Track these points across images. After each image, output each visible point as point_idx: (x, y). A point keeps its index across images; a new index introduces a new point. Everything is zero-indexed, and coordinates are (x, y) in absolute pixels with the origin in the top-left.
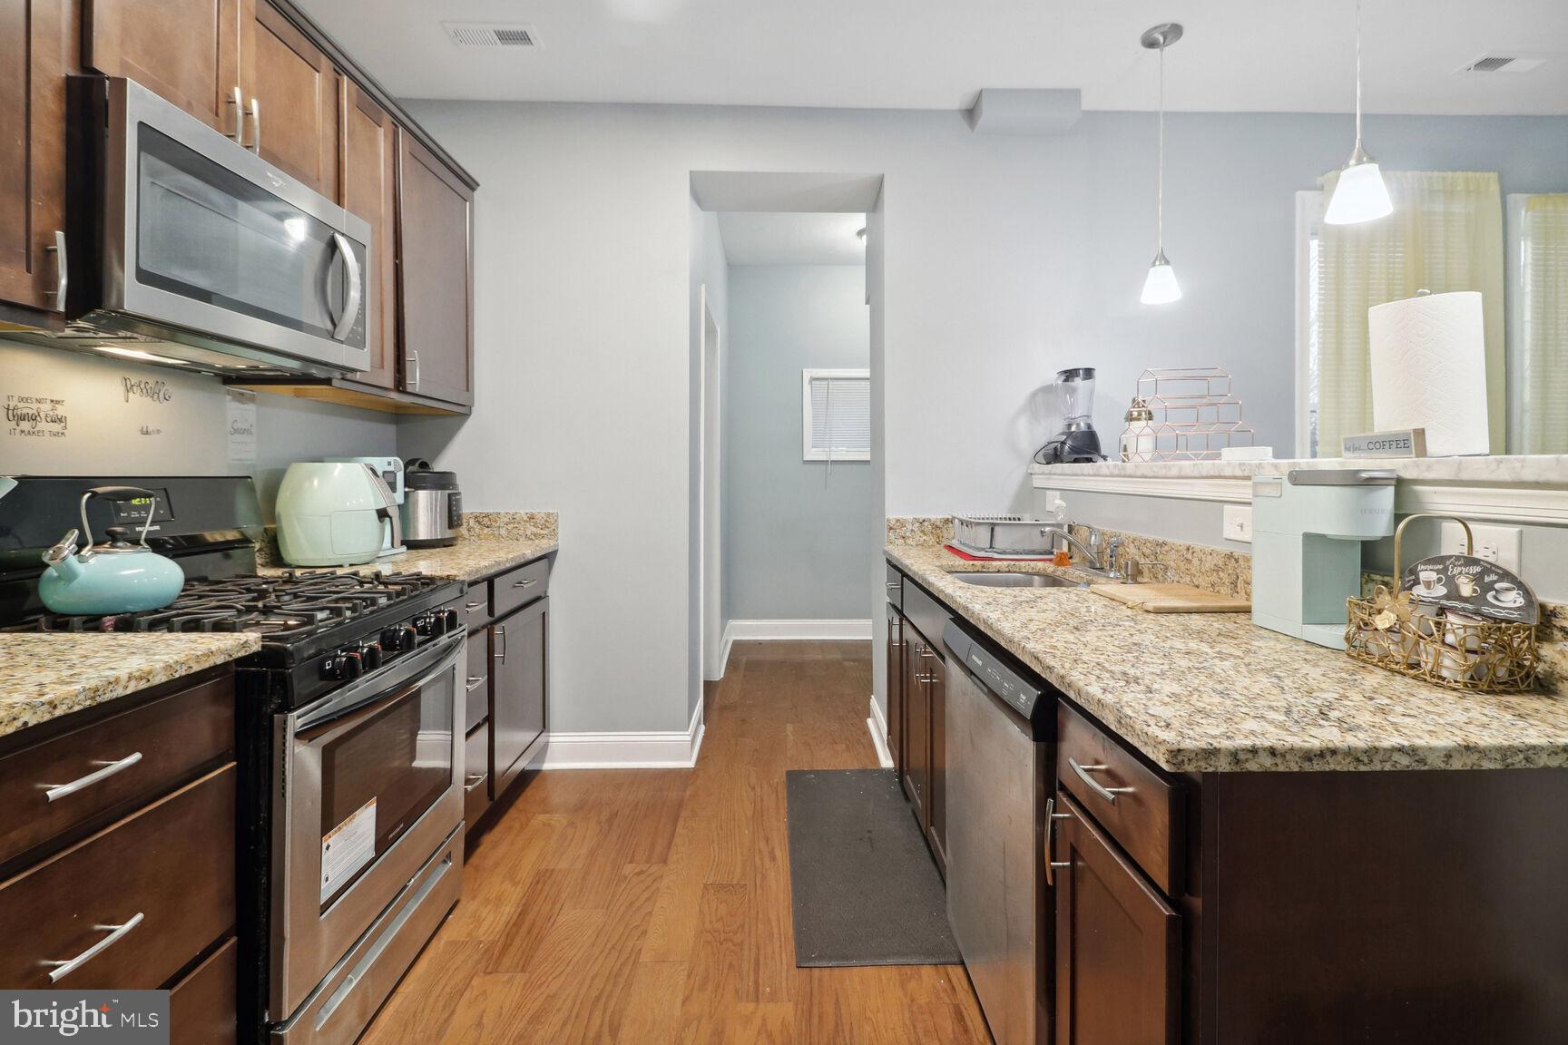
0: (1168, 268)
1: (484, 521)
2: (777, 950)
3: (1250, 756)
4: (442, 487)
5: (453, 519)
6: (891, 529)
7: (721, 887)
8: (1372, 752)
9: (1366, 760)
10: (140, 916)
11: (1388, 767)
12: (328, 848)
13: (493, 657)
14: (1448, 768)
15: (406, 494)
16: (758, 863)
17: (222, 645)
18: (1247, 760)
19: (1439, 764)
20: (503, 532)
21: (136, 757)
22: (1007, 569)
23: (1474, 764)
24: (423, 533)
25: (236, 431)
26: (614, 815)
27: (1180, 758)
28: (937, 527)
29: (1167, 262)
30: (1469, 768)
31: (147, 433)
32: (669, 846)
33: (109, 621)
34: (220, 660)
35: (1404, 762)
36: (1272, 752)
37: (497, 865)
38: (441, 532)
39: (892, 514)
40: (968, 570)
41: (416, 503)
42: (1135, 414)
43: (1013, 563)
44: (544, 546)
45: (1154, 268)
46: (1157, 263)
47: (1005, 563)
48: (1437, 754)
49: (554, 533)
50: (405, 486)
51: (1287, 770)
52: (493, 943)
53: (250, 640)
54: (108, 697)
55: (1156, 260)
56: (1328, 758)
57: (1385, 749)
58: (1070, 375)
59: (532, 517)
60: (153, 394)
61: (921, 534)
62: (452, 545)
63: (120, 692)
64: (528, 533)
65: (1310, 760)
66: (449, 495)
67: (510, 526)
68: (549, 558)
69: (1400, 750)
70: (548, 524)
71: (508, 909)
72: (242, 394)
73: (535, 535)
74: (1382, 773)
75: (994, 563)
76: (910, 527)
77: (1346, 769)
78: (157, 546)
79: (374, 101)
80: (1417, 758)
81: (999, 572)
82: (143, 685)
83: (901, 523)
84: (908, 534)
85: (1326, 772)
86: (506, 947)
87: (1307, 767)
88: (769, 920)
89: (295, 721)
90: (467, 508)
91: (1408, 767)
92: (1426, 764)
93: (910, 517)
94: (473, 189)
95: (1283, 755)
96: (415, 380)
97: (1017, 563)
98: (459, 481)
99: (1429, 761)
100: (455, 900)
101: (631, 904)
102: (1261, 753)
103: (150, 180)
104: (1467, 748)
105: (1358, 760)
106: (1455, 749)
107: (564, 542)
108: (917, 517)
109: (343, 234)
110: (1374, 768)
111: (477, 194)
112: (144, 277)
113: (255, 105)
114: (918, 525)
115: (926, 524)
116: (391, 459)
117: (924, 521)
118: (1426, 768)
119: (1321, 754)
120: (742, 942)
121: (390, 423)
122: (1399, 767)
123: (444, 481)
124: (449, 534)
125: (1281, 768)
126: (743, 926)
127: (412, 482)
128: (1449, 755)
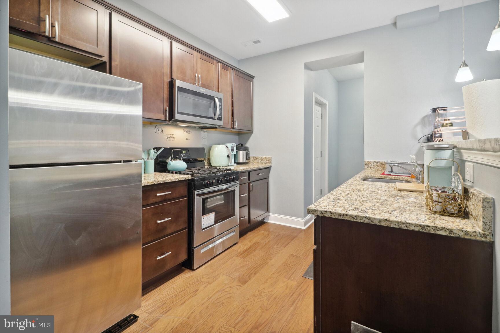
0: (467, 68)
1: (256, 158)
2: (300, 272)
3: (325, 213)
4: (245, 150)
5: (247, 157)
6: (366, 164)
7: (295, 256)
8: (357, 217)
9: (356, 219)
10: (170, 218)
11: (362, 221)
12: (203, 218)
13: (250, 191)
14: (380, 224)
15: (237, 152)
16: (308, 253)
17: (184, 177)
18: (324, 214)
19: (378, 223)
20: (259, 161)
21: (170, 192)
22: (394, 179)
23: (388, 225)
24: (241, 161)
25: (203, 139)
26: (279, 235)
27: (309, 211)
28: (383, 164)
29: (466, 65)
30: (387, 226)
31: (187, 140)
32: (287, 245)
33: (174, 172)
34: (184, 179)
35: (367, 221)
36: (331, 213)
37: (249, 238)
38: (245, 161)
39: (366, 160)
40: (379, 178)
41: (239, 153)
42: (445, 124)
43: (396, 176)
44: (268, 165)
45: (460, 68)
46: (462, 66)
47: (393, 176)
48: (377, 220)
49: (271, 162)
50: (236, 150)
51: (334, 218)
52: (241, 252)
53: (190, 177)
54: (165, 182)
55: (461, 66)
56: (345, 216)
57: (361, 217)
58: (434, 110)
59: (265, 158)
60: (188, 132)
61: (376, 167)
62: (248, 164)
63: (167, 181)
64: (265, 162)
65: (340, 216)
66: (246, 152)
67: (261, 160)
68: (269, 168)
69: (365, 217)
70: (269, 160)
71: (247, 247)
72: (204, 131)
73: (266, 162)
74: (361, 223)
75: (389, 176)
76: (373, 164)
77: (350, 220)
78: (184, 160)
79: (226, 66)
80: (371, 220)
81: (391, 179)
82: (171, 181)
83: (369, 163)
84: (372, 166)
85: (345, 220)
86: (242, 253)
87: (340, 218)
88: (302, 266)
89: (196, 192)
90: (251, 155)
91: (368, 222)
92: (373, 222)
93: (372, 161)
94: (253, 78)
95: (333, 214)
96: (236, 126)
97: (398, 177)
98: (249, 149)
99: (374, 222)
100: (237, 242)
101: (272, 253)
102: (328, 212)
103: (180, 96)
104: (386, 220)
105: (353, 218)
106: (382, 219)
107: (273, 165)
108: (375, 161)
109: (217, 97)
110: (358, 221)
111: (254, 80)
112: (179, 113)
113: (200, 76)
114: (375, 163)
115: (378, 163)
116: (233, 144)
117: (378, 162)
118: (374, 223)
119: (343, 215)
120: (292, 268)
121: (237, 135)
122: (365, 222)
123: (246, 149)
124: (247, 161)
125: (333, 217)
126: (295, 265)
127: (238, 149)
128: (380, 221)
